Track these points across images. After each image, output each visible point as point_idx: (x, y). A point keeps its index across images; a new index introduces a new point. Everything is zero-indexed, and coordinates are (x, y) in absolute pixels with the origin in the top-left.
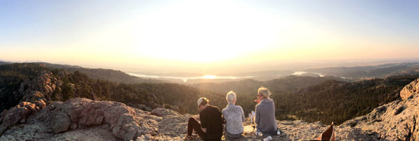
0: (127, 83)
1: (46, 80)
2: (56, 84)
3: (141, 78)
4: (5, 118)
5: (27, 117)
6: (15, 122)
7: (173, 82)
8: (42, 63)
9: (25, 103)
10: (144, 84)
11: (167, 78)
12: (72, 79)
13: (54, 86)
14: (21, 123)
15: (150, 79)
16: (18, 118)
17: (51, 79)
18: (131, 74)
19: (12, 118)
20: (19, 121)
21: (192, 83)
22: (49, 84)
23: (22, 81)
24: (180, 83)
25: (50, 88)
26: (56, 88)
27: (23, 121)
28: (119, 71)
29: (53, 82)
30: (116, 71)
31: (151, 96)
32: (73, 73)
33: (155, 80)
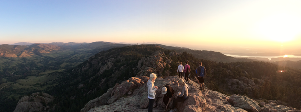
0: (224, 62)
1: (159, 59)
2: (167, 62)
3: (235, 58)
4: (116, 91)
5: (133, 90)
6: (124, 94)
7: (260, 60)
8: (157, 45)
9: (133, 78)
10: (237, 63)
11: (255, 57)
12: (180, 58)
13: (165, 64)
14: (128, 95)
15: (243, 59)
16: (126, 90)
17: (163, 58)
18: (228, 55)
19: (122, 91)
20: (127, 93)
21: (275, 62)
22: (161, 62)
23: (140, 59)
24: (265, 61)
25: (161, 65)
26: (167, 66)
27: (130, 93)
28: (219, 53)
29: (164, 61)
30: (216, 53)
31: (243, 72)
32: (181, 53)
33: (246, 59)
